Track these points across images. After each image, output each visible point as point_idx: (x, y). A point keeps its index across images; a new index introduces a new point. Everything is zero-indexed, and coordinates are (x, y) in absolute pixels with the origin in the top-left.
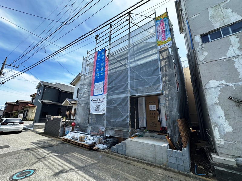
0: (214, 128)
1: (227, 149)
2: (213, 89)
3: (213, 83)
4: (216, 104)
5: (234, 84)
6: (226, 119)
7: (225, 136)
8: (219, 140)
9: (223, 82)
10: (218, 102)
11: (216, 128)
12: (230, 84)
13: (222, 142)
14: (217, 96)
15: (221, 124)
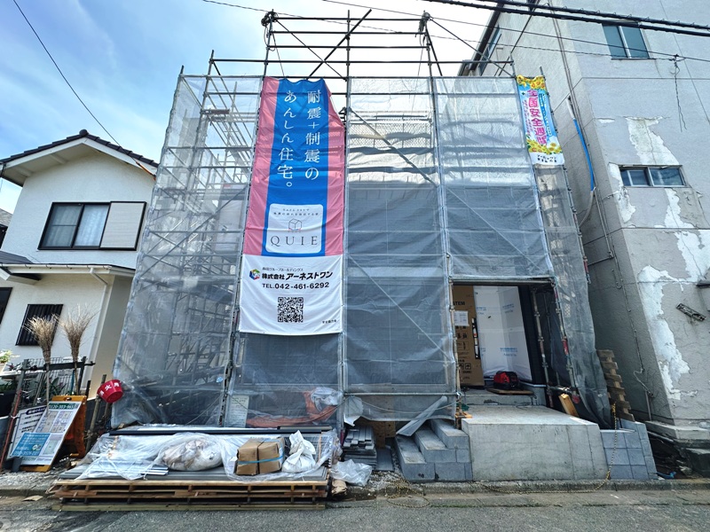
0: (662, 367)
1: (686, 408)
2: (651, 286)
3: (650, 274)
4: (660, 317)
5: (681, 280)
6: (677, 348)
7: (679, 383)
8: (672, 391)
9: (665, 273)
10: (662, 313)
11: (666, 368)
12: (676, 280)
13: (678, 397)
14: (660, 301)
15: (672, 359)
